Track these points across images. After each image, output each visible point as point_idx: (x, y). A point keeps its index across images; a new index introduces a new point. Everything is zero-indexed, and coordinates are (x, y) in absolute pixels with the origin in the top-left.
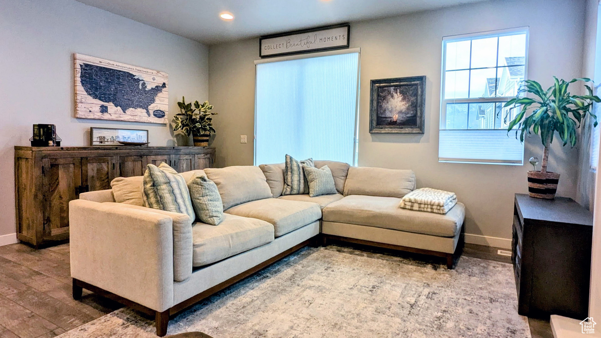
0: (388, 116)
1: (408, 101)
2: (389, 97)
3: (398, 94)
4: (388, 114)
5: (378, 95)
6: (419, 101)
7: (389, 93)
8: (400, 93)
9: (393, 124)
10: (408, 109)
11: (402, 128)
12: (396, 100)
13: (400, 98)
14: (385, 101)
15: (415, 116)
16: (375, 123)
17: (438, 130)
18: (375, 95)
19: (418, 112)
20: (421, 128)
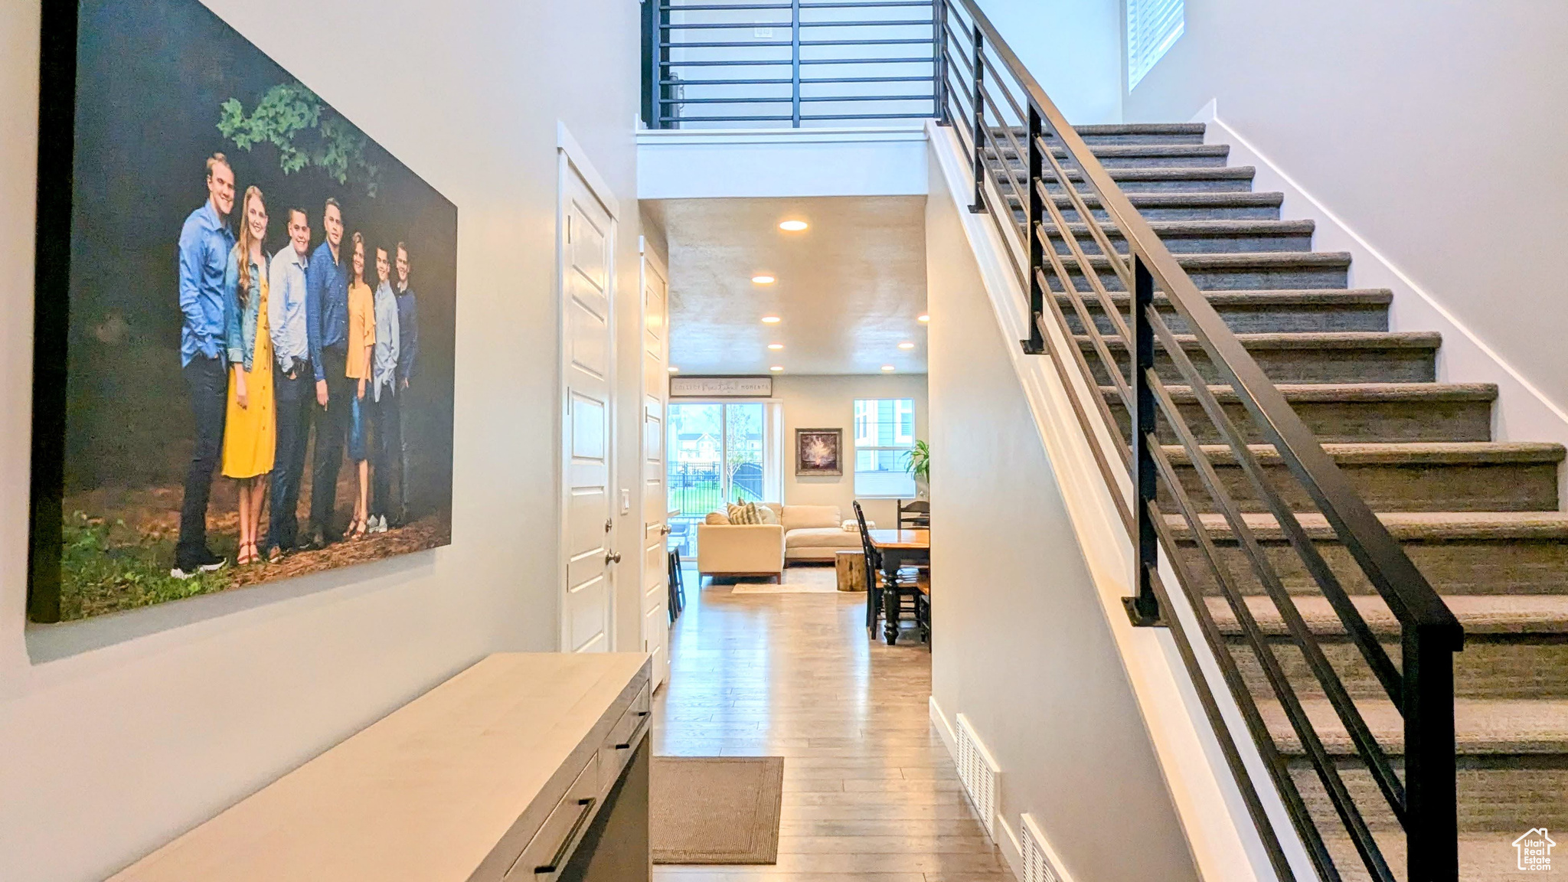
0: (811, 461)
2: (812, 443)
3: (820, 441)
4: (811, 459)
5: (802, 442)
7: (812, 440)
8: (823, 440)
9: (817, 467)
11: (825, 471)
12: (818, 446)
13: (822, 445)
14: (808, 447)
15: (835, 461)
16: (800, 466)
17: (854, 473)
18: (800, 443)
19: (838, 457)
20: (841, 472)
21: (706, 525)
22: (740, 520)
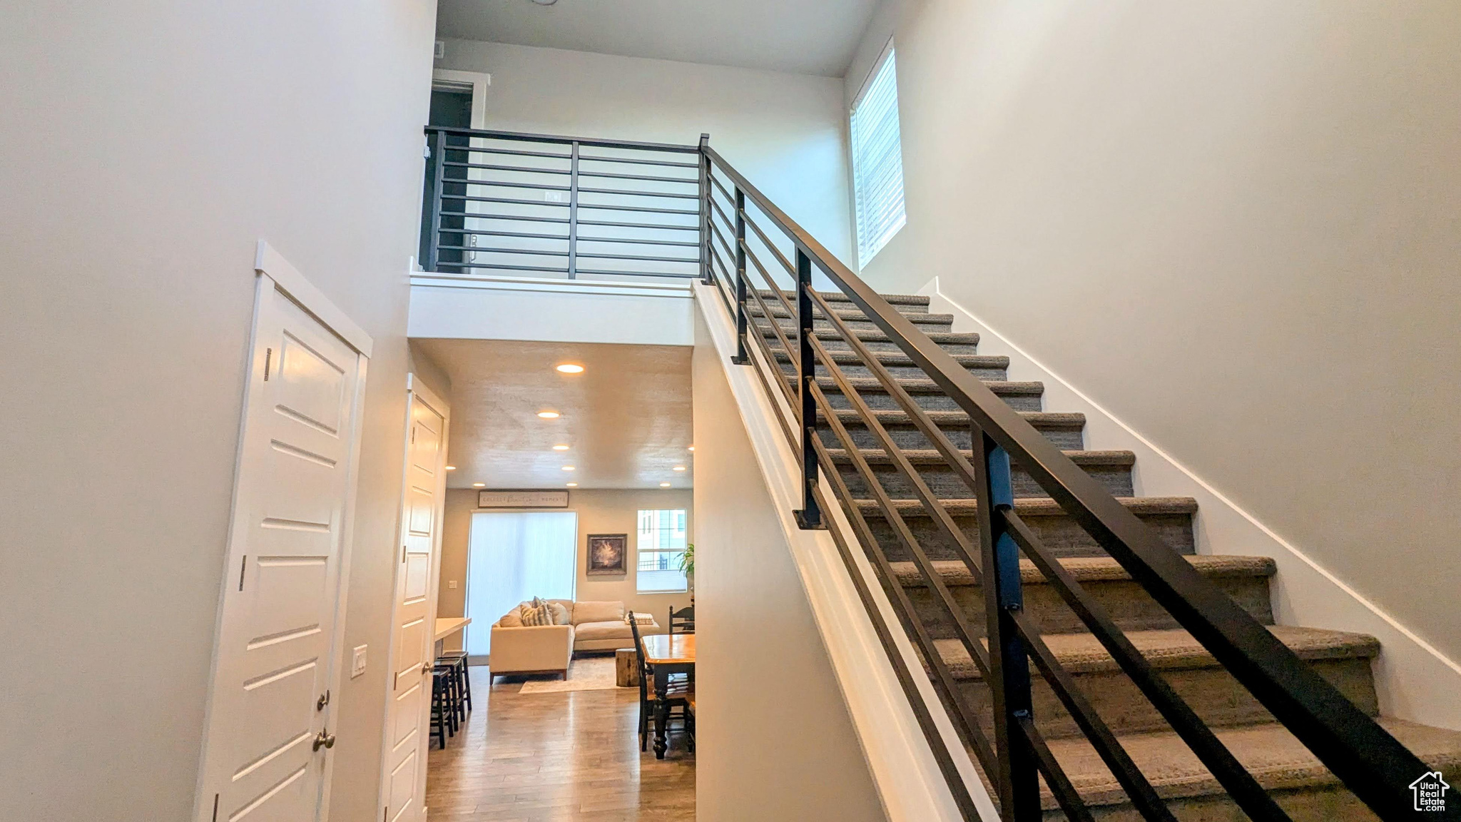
0: (601, 562)
1: (615, 552)
2: (602, 547)
3: (608, 545)
5: (593, 546)
6: (623, 550)
7: (601, 544)
8: (610, 544)
9: (605, 567)
10: (615, 556)
11: (611, 571)
12: (606, 550)
14: (598, 550)
15: (621, 561)
16: (590, 567)
17: (636, 572)
18: (591, 546)
19: (623, 560)
20: (625, 570)
21: (499, 628)
22: (532, 621)
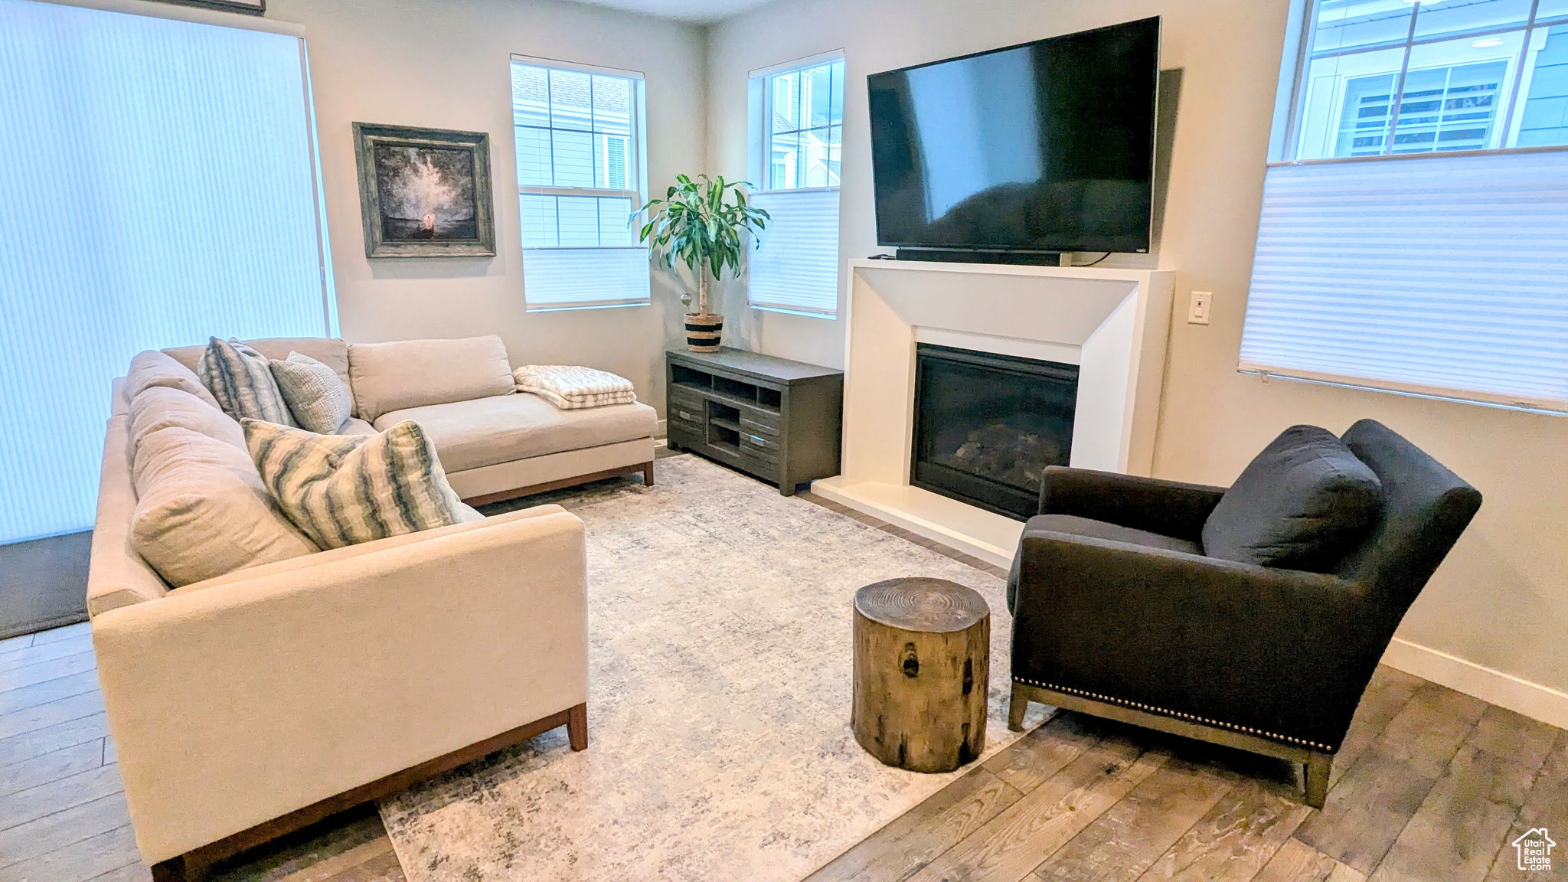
0: (411, 217)
1: (455, 186)
2: (408, 171)
3: (429, 165)
4: (410, 213)
6: (479, 185)
10: (456, 202)
11: (448, 245)
12: (425, 179)
13: (436, 177)
14: (397, 179)
15: (474, 218)
17: (521, 251)
19: (481, 211)
20: (490, 246)
